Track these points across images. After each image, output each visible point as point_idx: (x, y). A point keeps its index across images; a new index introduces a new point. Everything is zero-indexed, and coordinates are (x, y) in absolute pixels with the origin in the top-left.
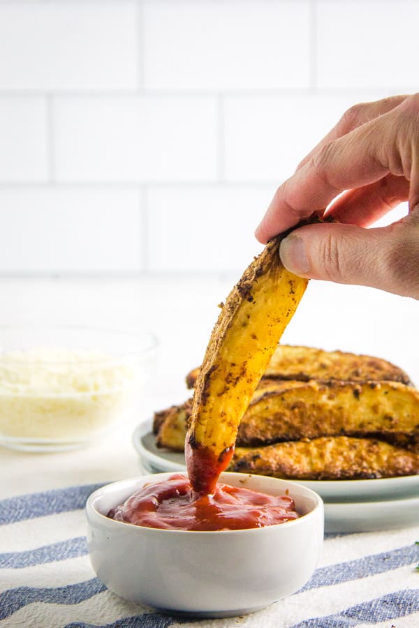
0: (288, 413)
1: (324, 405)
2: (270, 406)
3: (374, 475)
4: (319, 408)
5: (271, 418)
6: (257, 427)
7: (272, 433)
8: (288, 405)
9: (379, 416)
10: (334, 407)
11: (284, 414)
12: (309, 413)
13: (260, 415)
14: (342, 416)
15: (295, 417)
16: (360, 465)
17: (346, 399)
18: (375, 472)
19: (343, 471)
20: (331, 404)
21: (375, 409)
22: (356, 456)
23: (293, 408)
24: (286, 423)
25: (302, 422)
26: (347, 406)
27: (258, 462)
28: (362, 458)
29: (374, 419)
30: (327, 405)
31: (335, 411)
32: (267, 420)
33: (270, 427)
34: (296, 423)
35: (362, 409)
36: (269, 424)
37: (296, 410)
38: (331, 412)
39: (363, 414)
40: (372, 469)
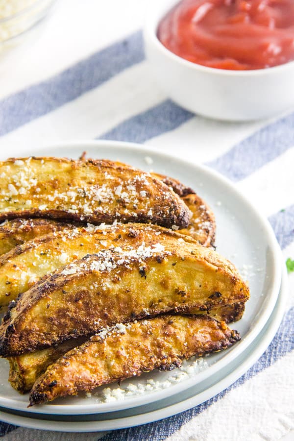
0: (72, 307)
1: (109, 290)
2: (50, 302)
3: (175, 363)
4: (105, 295)
5: (55, 316)
6: (40, 330)
7: (58, 333)
8: (71, 297)
9: (169, 292)
10: (120, 290)
11: (68, 310)
12: (94, 302)
13: (41, 315)
14: (130, 299)
15: (80, 309)
16: (159, 356)
17: (133, 280)
18: (175, 359)
19: (142, 369)
20: (117, 287)
21: (164, 285)
22: (153, 345)
23: (76, 301)
24: (72, 319)
25: (88, 314)
26: (134, 287)
27: (55, 390)
28: (159, 346)
29: (165, 295)
30: (113, 290)
31: (123, 296)
32: (51, 319)
33: (55, 328)
34: (82, 316)
35: (150, 288)
36: (54, 324)
37: (80, 302)
38: (117, 297)
39: (153, 292)
40: (172, 356)
